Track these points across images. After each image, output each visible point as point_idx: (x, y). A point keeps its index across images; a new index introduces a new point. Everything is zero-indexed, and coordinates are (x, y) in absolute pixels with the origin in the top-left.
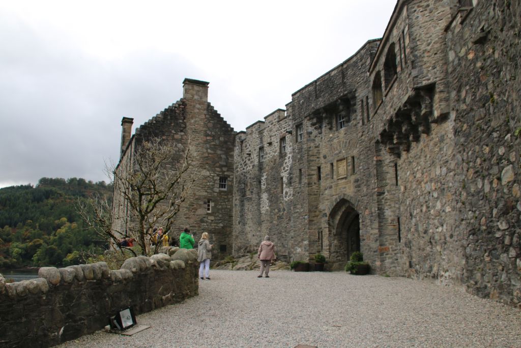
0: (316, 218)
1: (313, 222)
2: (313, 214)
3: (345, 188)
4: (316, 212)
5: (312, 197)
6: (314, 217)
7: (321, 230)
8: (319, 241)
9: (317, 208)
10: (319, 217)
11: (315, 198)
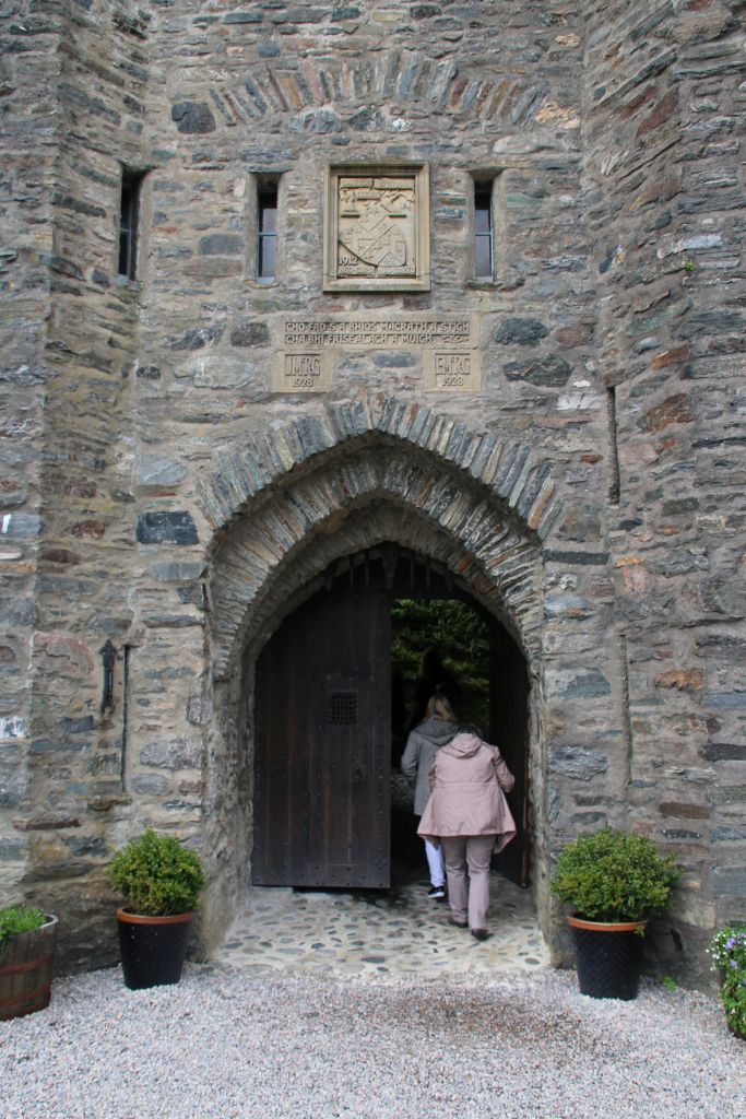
0: (87, 539)
1: (72, 571)
2: (73, 508)
3: (402, 362)
4: (90, 493)
5: (73, 370)
6: (78, 529)
7: (127, 636)
8: (105, 725)
9: (101, 466)
10: (108, 539)
11: (94, 383)
